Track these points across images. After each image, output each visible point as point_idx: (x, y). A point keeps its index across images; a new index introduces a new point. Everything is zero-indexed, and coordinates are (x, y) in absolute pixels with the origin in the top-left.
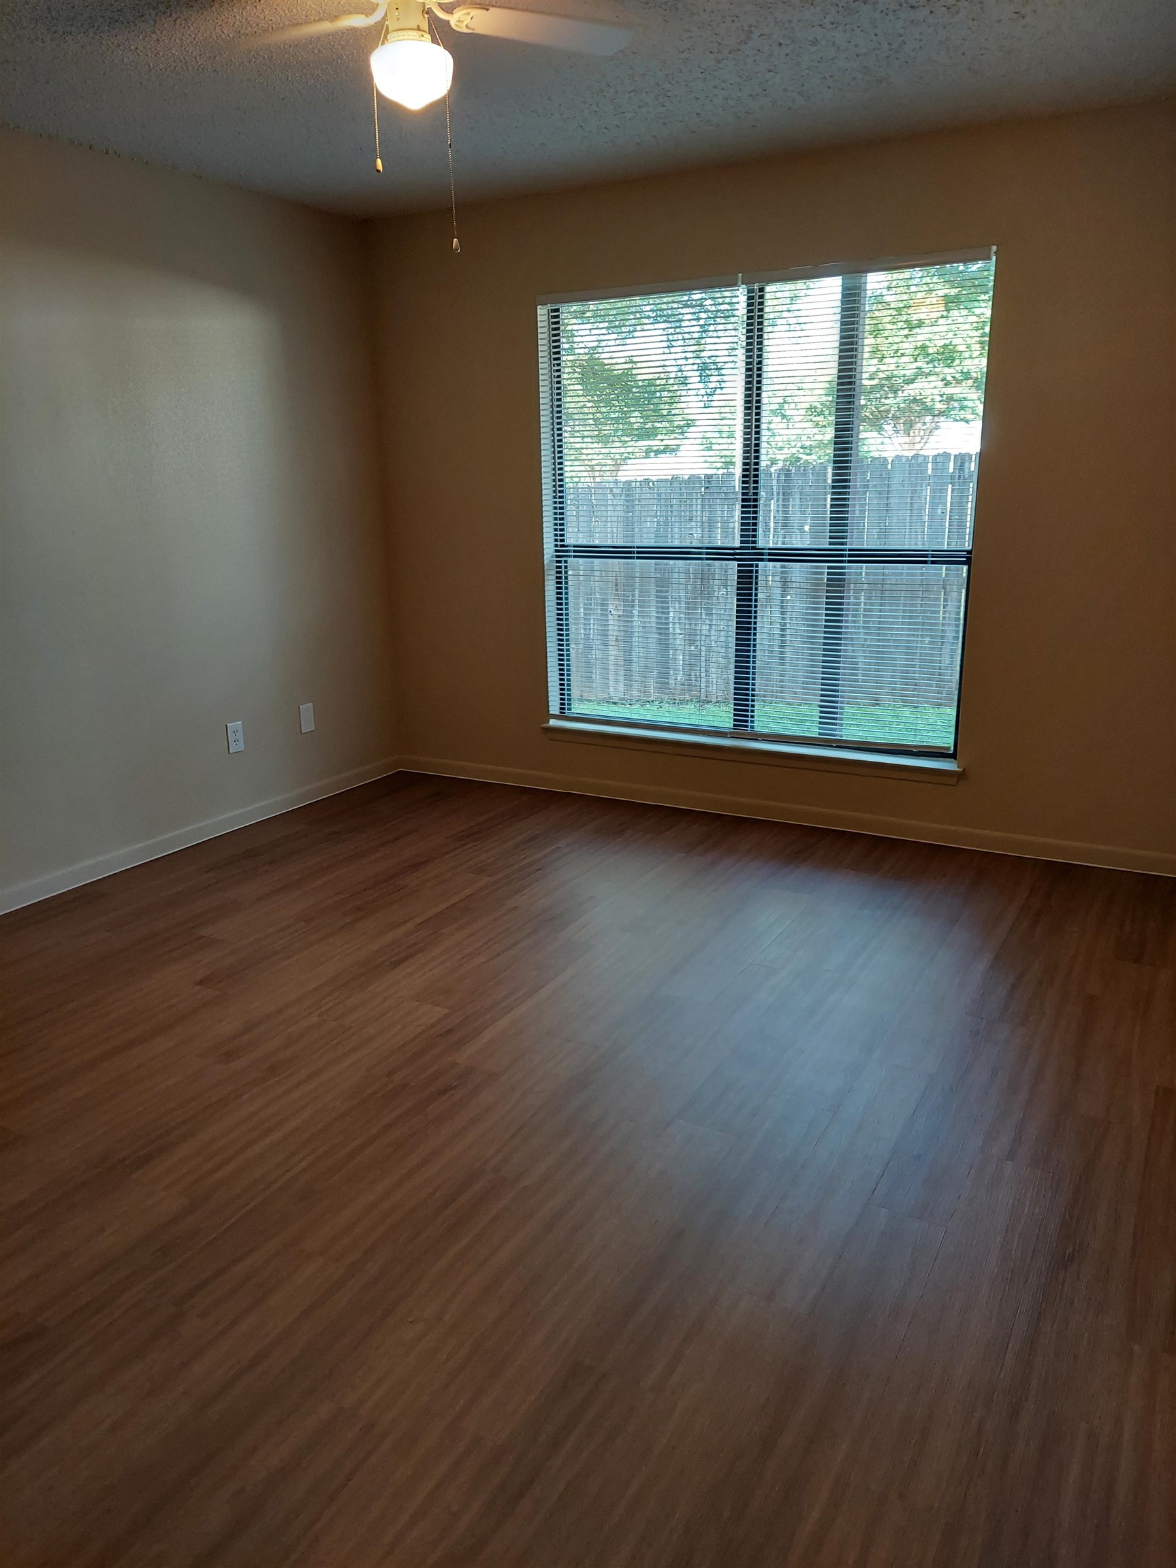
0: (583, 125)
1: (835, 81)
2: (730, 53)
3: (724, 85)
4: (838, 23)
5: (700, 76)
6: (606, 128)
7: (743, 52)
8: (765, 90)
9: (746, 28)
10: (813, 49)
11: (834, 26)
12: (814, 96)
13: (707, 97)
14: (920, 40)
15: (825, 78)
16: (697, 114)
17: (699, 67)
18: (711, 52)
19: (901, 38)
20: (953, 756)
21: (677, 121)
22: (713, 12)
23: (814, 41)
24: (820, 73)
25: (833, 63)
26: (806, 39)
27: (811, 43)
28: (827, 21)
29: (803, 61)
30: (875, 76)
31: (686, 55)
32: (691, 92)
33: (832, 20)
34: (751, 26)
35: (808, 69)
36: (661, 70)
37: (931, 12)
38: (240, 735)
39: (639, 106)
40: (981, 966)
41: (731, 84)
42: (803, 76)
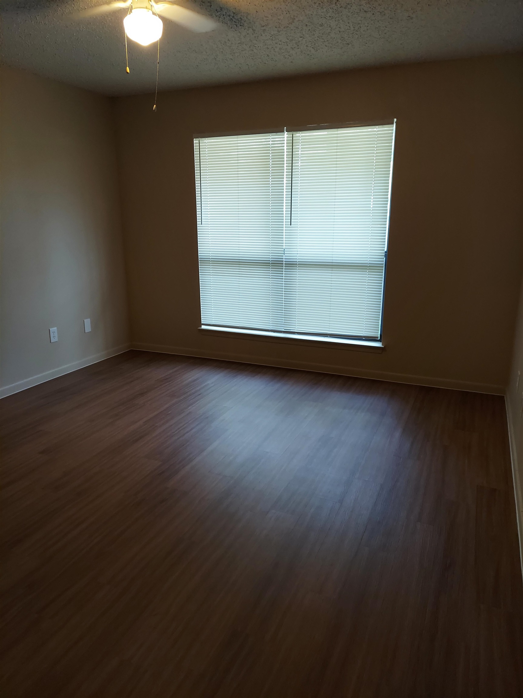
0: (216, 58)
1: (329, 43)
2: (284, 28)
3: (280, 43)
4: (332, 17)
5: (270, 38)
6: (226, 60)
7: (290, 28)
8: (298, 46)
9: (292, 17)
10: (321, 28)
11: (331, 18)
12: (319, 49)
13: (272, 48)
14: (368, 26)
15: (325, 41)
16: (268, 55)
17: (270, 34)
18: (276, 27)
19: (359, 25)
20: (380, 341)
21: (259, 58)
22: (278, 9)
23: (322, 24)
24: (323, 39)
25: (329, 35)
26: (318, 23)
27: (320, 25)
28: (328, 15)
29: (316, 33)
30: (346, 42)
31: (264, 28)
32: (266, 45)
33: (330, 15)
34: (294, 16)
35: (318, 37)
36: (253, 34)
37: (373, 14)
38: (56, 334)
39: (242, 50)
40: (397, 434)
41: (283, 42)
42: (315, 40)
